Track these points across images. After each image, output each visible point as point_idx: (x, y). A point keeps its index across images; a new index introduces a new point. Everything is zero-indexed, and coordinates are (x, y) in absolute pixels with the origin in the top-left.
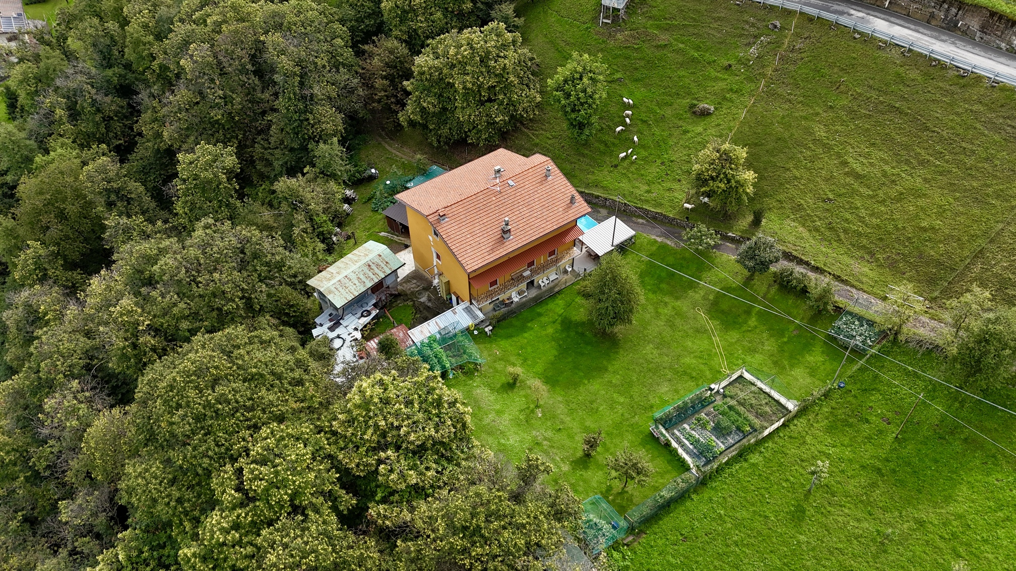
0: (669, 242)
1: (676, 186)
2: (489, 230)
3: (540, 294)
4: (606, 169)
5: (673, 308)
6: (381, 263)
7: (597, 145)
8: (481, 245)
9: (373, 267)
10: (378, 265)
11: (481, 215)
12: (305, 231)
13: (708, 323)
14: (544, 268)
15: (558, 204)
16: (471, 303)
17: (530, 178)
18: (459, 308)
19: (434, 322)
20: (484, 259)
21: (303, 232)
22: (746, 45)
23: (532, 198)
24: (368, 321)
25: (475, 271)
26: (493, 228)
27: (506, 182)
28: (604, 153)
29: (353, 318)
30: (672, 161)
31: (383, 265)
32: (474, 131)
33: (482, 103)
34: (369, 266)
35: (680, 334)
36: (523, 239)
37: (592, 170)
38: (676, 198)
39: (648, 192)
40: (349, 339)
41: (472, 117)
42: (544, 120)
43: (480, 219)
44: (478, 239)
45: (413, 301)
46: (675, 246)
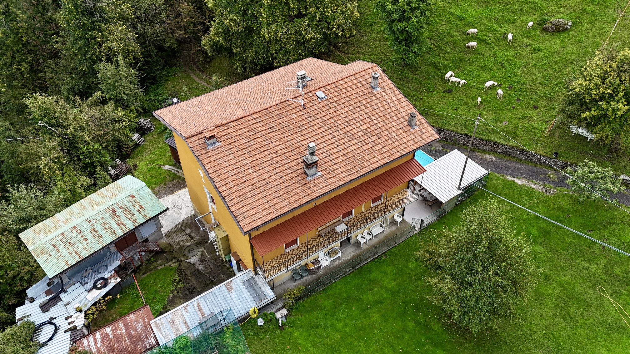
0: (533, 186)
1: (533, 113)
2: (283, 162)
3: (357, 255)
4: (437, 95)
5: (561, 285)
6: (132, 208)
7: (424, 67)
8: (271, 185)
9: (120, 213)
10: (127, 211)
11: (273, 140)
12: (55, 161)
13: (623, 314)
14: (366, 220)
15: (390, 126)
16: (256, 274)
17: (349, 89)
18: (239, 279)
19: (195, 304)
20: (272, 209)
21: (55, 162)
23: (352, 117)
24: (100, 297)
25: (256, 228)
26: (292, 159)
27: (313, 93)
28: (434, 77)
29: (81, 289)
30: (522, 84)
31: (134, 211)
32: (282, 52)
33: (291, 19)
34: (114, 211)
35: (583, 332)
36: (338, 177)
37: (420, 96)
38: (535, 128)
39: (496, 120)
40: (64, 325)
41: (279, 34)
42: (362, 42)
43: (271, 146)
44: (266, 176)
45: (179, 261)
46: (544, 191)
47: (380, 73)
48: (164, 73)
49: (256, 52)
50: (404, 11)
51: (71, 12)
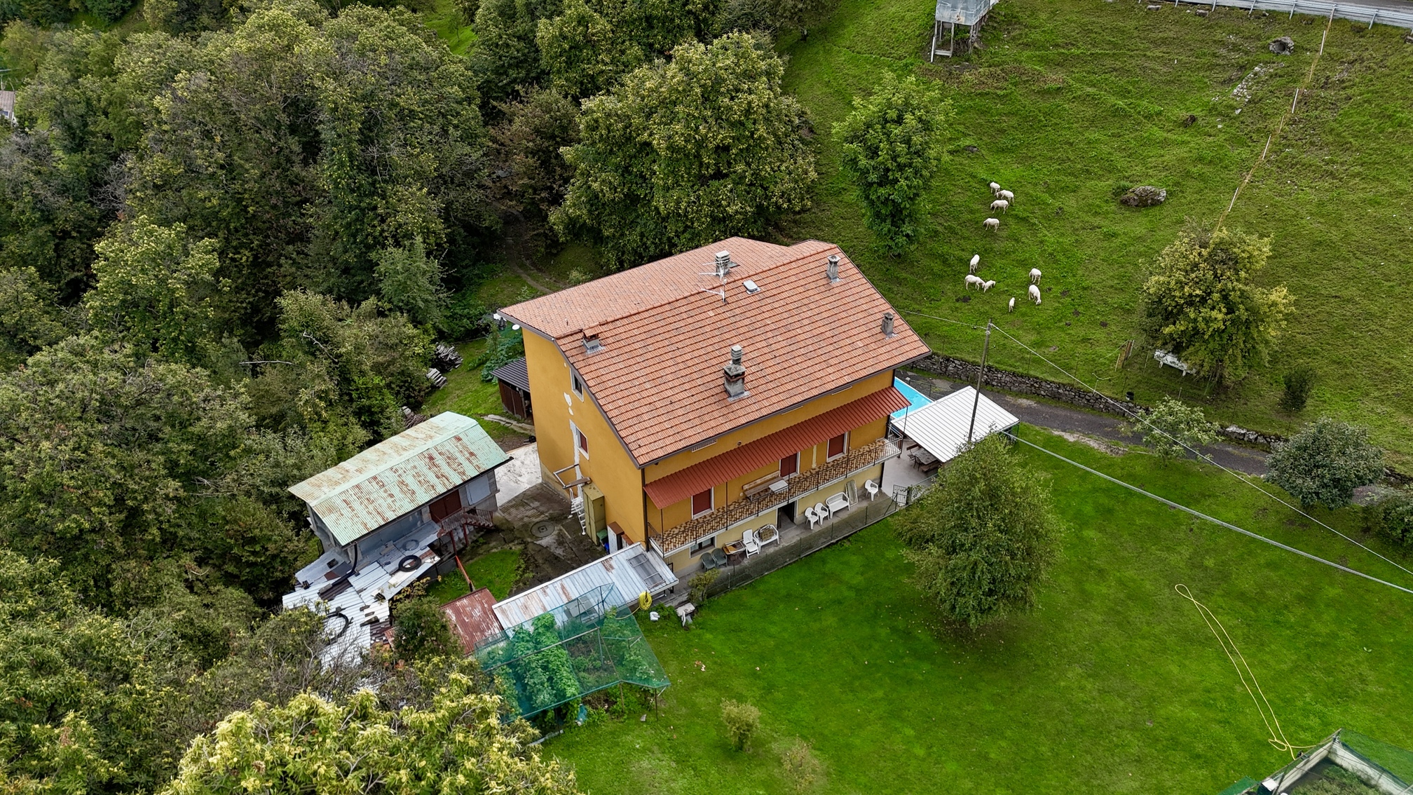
0: (1093, 444)
1: (1099, 334)
2: (695, 376)
3: (805, 539)
4: (946, 306)
5: (1121, 582)
6: (458, 455)
7: (925, 262)
8: (676, 406)
9: (440, 460)
10: (450, 459)
11: (680, 345)
12: (323, 395)
13: (1211, 620)
14: (817, 477)
15: (854, 332)
16: (649, 548)
17: (793, 279)
18: (620, 558)
19: (558, 585)
20: (678, 437)
21: (320, 398)
22: (1223, 83)
23: (797, 318)
24: (414, 578)
25: (656, 462)
26: (707, 371)
27: (739, 283)
28: (941, 277)
29: (380, 571)
30: (1085, 289)
31: (461, 459)
32: (687, 235)
33: (703, 180)
34: (431, 458)
35: (1146, 643)
36: (775, 399)
37: (917, 307)
38: (1101, 356)
39: (1036, 345)
40: (358, 617)
41: (683, 205)
42: (822, 221)
43: (677, 353)
44: (669, 393)
45: (523, 542)
46: (1108, 451)
47: (840, 257)
48: (477, 272)
49: (642, 235)
50: (887, 170)
51: (342, 165)
